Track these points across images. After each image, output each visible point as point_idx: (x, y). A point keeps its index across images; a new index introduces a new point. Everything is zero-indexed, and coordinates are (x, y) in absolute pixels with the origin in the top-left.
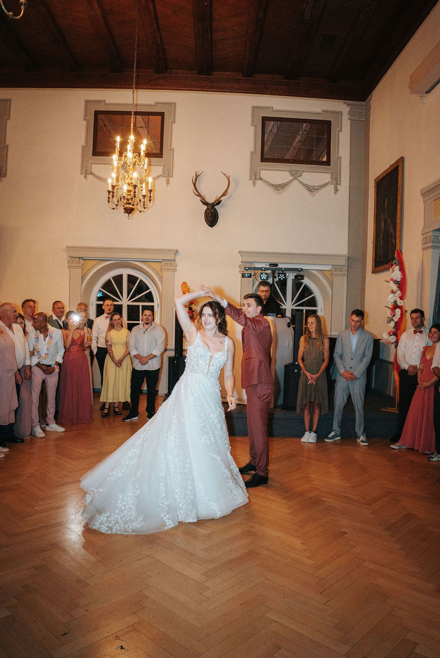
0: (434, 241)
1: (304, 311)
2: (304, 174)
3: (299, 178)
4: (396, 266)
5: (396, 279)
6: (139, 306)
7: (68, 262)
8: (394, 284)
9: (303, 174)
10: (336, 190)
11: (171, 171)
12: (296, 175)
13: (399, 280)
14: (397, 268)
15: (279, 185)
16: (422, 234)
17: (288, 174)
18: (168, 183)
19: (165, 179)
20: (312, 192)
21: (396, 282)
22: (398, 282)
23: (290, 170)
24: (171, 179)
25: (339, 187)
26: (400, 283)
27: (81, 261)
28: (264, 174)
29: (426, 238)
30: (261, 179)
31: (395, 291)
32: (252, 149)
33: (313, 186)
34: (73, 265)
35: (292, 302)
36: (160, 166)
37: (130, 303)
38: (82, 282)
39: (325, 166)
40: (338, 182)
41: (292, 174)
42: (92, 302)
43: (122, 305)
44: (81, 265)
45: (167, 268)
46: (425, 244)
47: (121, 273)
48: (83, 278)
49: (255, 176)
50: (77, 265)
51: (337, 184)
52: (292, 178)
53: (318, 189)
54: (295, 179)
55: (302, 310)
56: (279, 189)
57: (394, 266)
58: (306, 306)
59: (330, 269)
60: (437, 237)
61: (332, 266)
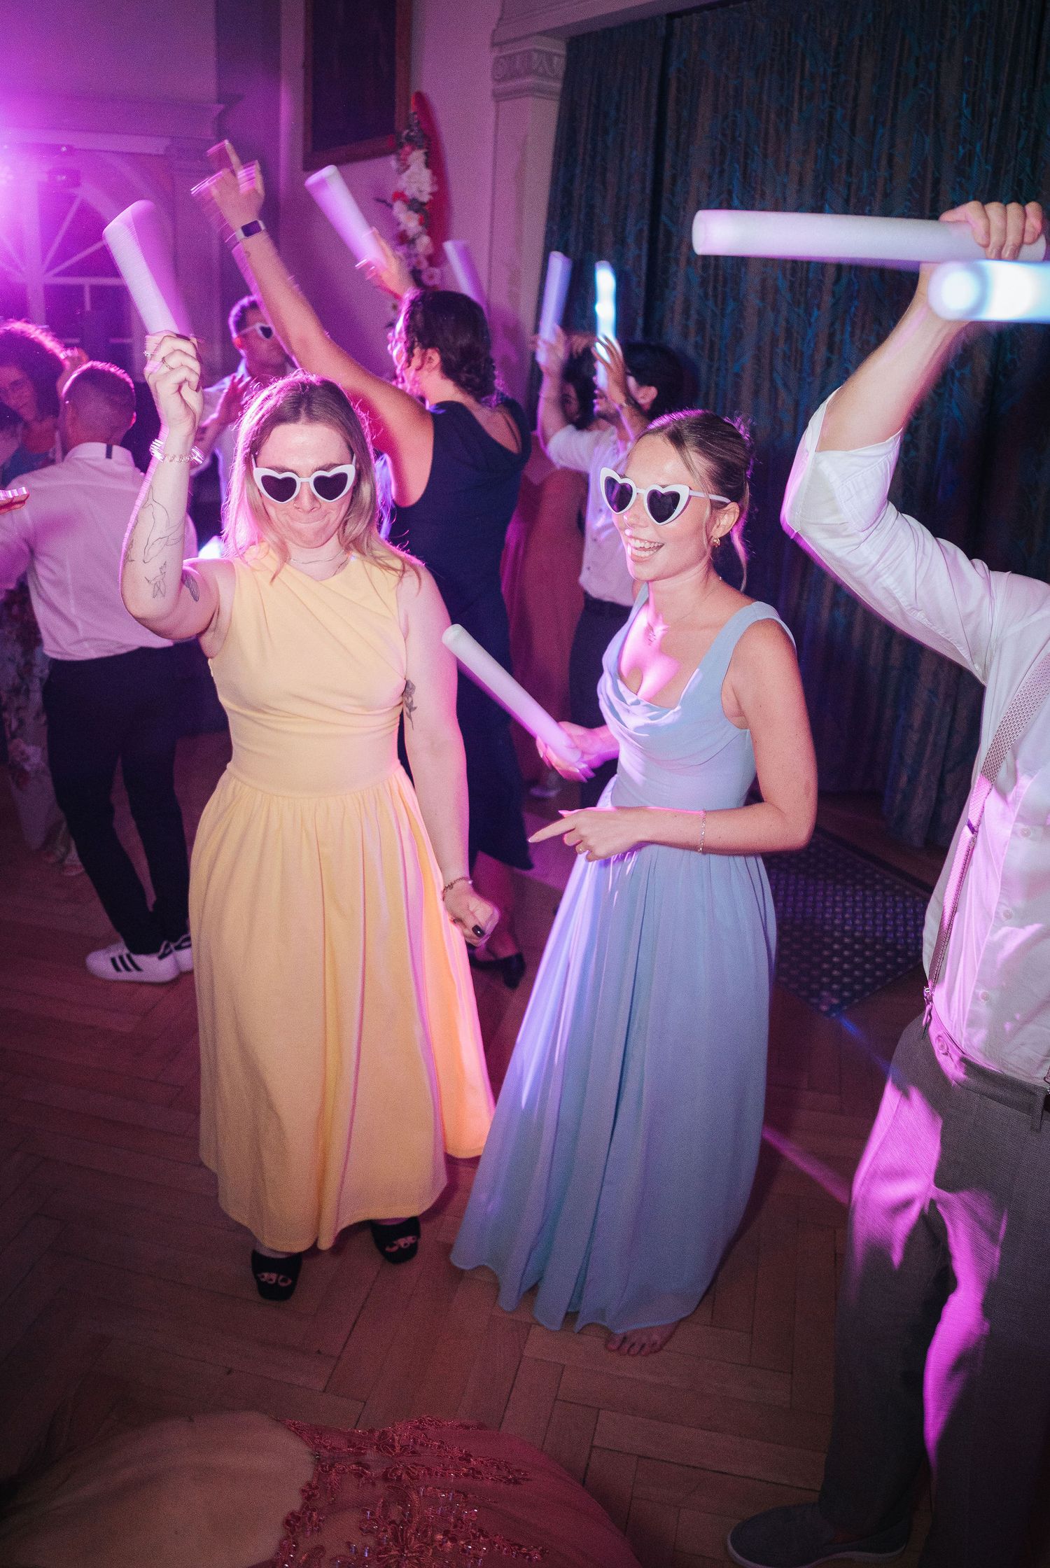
0: (541, 70)
1: (87, 290)
4: (413, 149)
5: (417, 195)
8: (411, 213)
13: (425, 198)
14: (417, 158)
16: (493, 45)
21: (414, 205)
22: (423, 204)
26: (426, 208)
29: (510, 56)
31: (411, 234)
35: (43, 260)
46: (504, 79)
55: (80, 288)
57: (407, 149)
58: (96, 275)
59: (161, 152)
60: (550, 56)
61: (167, 142)
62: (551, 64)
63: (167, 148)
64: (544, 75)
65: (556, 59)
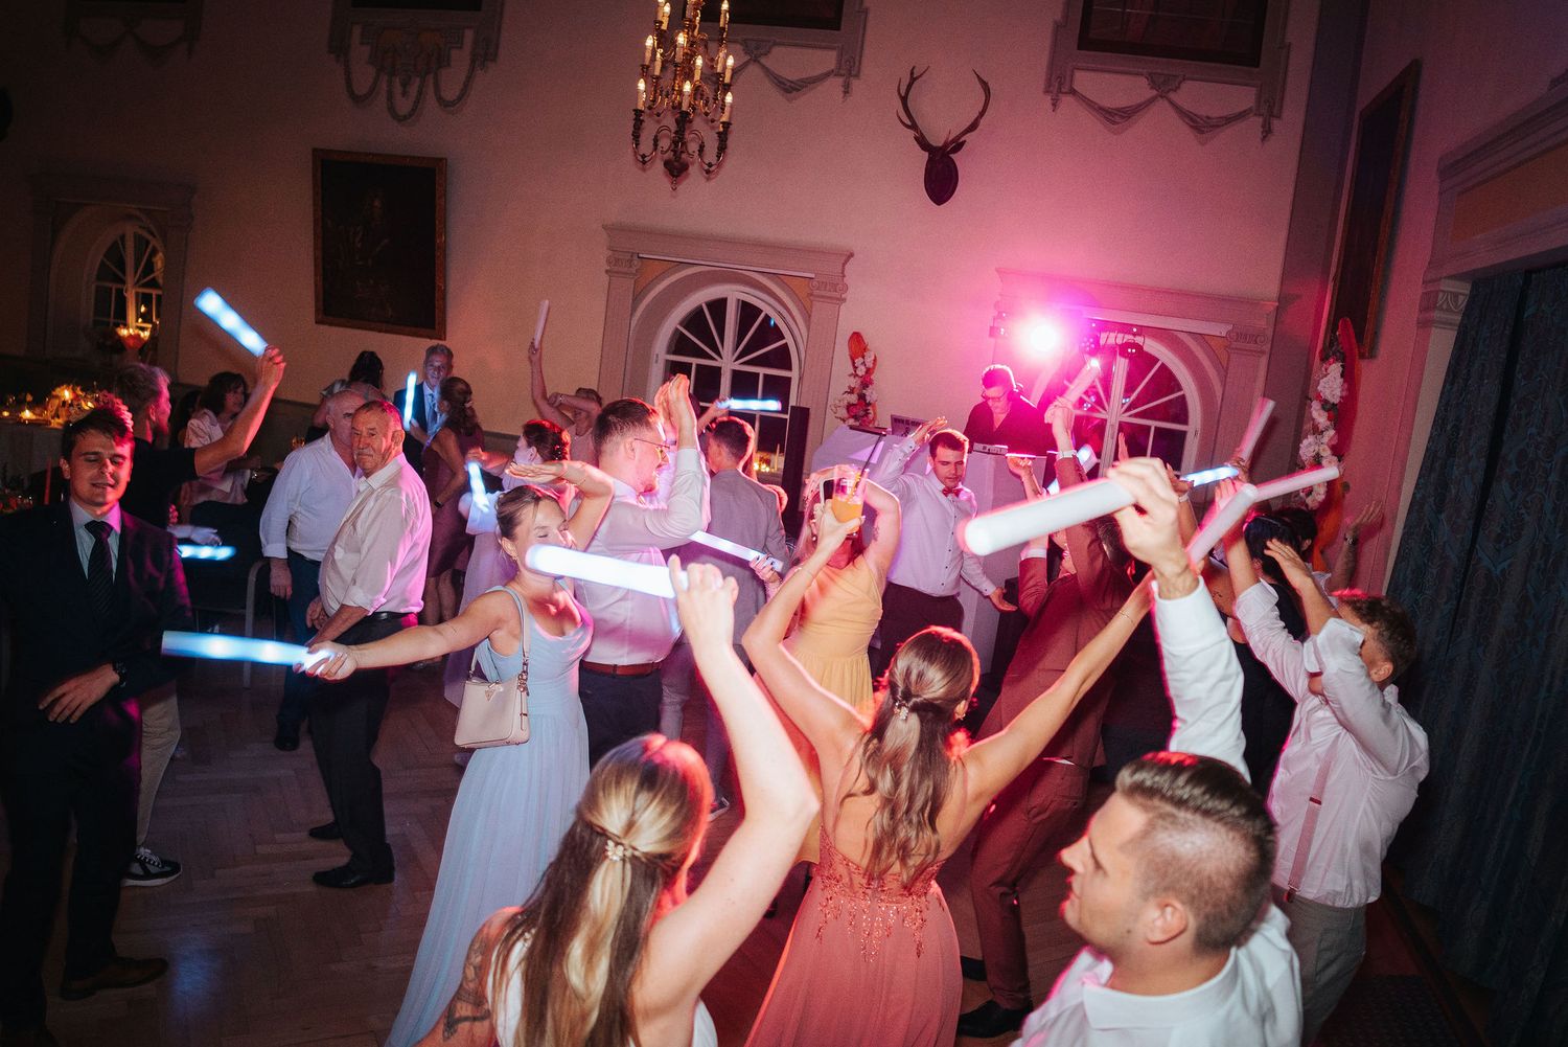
0: (1445, 307)
1: (1153, 430)
2: (1186, 86)
3: (1172, 95)
4: (1334, 361)
5: (1332, 397)
6: (758, 374)
7: (609, 262)
8: (1322, 412)
9: (1183, 85)
10: (1267, 132)
11: (857, 63)
12: (1163, 87)
13: (1336, 400)
14: (1335, 368)
15: (1118, 110)
16: (1423, 283)
17: (1143, 82)
18: (846, 92)
19: (840, 80)
20: (1203, 132)
21: (1326, 405)
22: (1333, 404)
23: (1150, 74)
24: (855, 83)
25: (1276, 123)
26: (1335, 408)
27: (636, 263)
28: (1084, 81)
29: (1429, 293)
30: (1073, 92)
31: (1321, 427)
32: (1058, 17)
33: (1208, 118)
34: (615, 269)
35: (1123, 406)
36: (833, 49)
37: (737, 366)
38: (634, 309)
39: (1245, 68)
40: (1275, 111)
41: (1153, 85)
42: (657, 355)
43: (720, 368)
44: (634, 270)
45: (823, 293)
46: (1426, 310)
47: (724, 296)
48: (637, 299)
49: (1060, 84)
50: (625, 270)
51: (1272, 115)
52: (1155, 92)
53: (1218, 126)
54: (1162, 97)
56: (1117, 119)
57: (1331, 360)
58: (1159, 420)
59: (1224, 334)
60: (1456, 295)
61: (1230, 327)
62: (1456, 301)
63: (1229, 332)
64: (1449, 310)
65: (1461, 298)
